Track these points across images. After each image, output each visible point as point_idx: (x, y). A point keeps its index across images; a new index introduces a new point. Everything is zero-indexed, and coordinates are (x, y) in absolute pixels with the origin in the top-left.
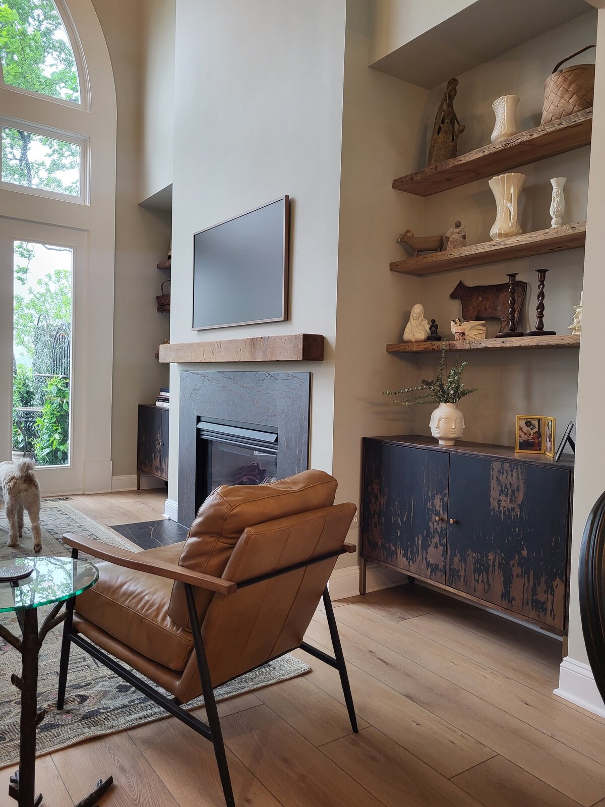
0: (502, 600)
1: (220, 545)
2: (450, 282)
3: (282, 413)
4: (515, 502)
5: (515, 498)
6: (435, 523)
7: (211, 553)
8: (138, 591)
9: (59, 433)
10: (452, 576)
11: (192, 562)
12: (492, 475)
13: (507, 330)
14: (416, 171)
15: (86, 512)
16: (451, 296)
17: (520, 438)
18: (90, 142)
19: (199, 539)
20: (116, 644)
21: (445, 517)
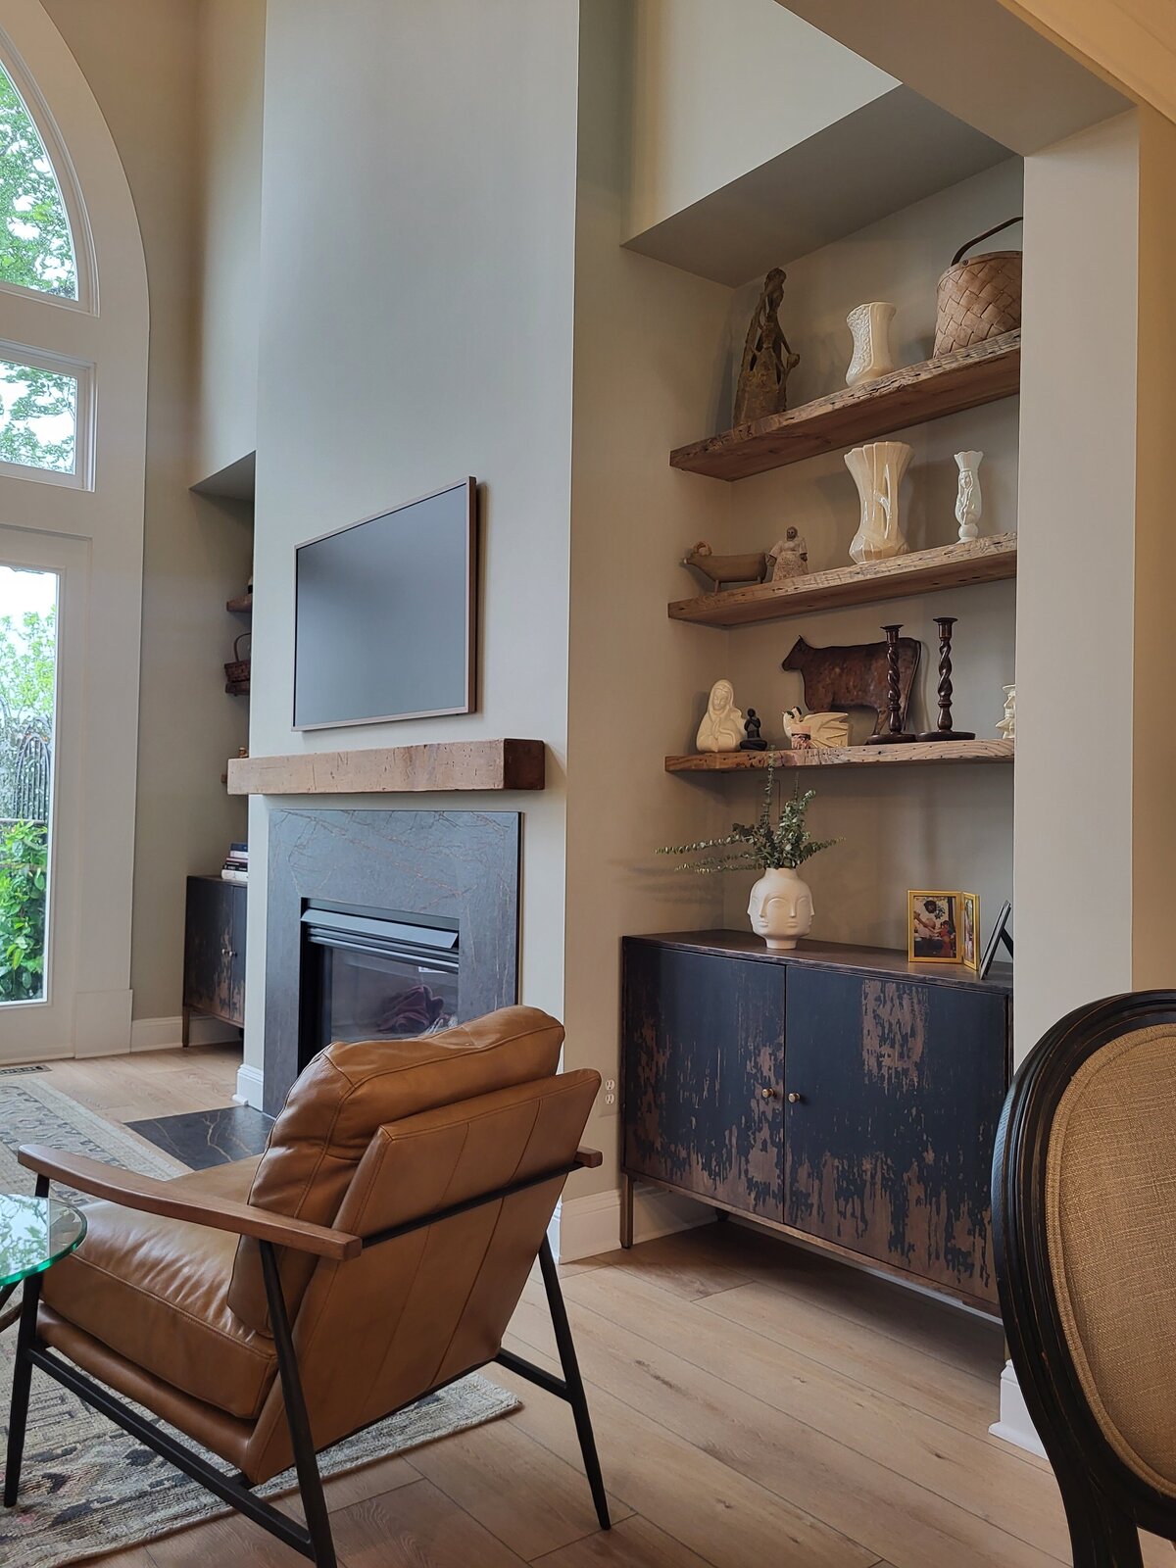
0: (891, 1251)
1: (331, 1161)
2: (781, 640)
3: (466, 892)
4: (909, 1057)
5: (909, 1050)
6: (762, 1102)
7: (311, 1179)
8: (169, 1258)
9: (26, 936)
10: (795, 1206)
11: (273, 1197)
12: (864, 1008)
13: (886, 731)
14: (713, 435)
15: (78, 1094)
16: (783, 665)
17: (917, 934)
18: (95, 370)
19: (291, 1151)
20: (123, 1366)
21: (780, 1089)
